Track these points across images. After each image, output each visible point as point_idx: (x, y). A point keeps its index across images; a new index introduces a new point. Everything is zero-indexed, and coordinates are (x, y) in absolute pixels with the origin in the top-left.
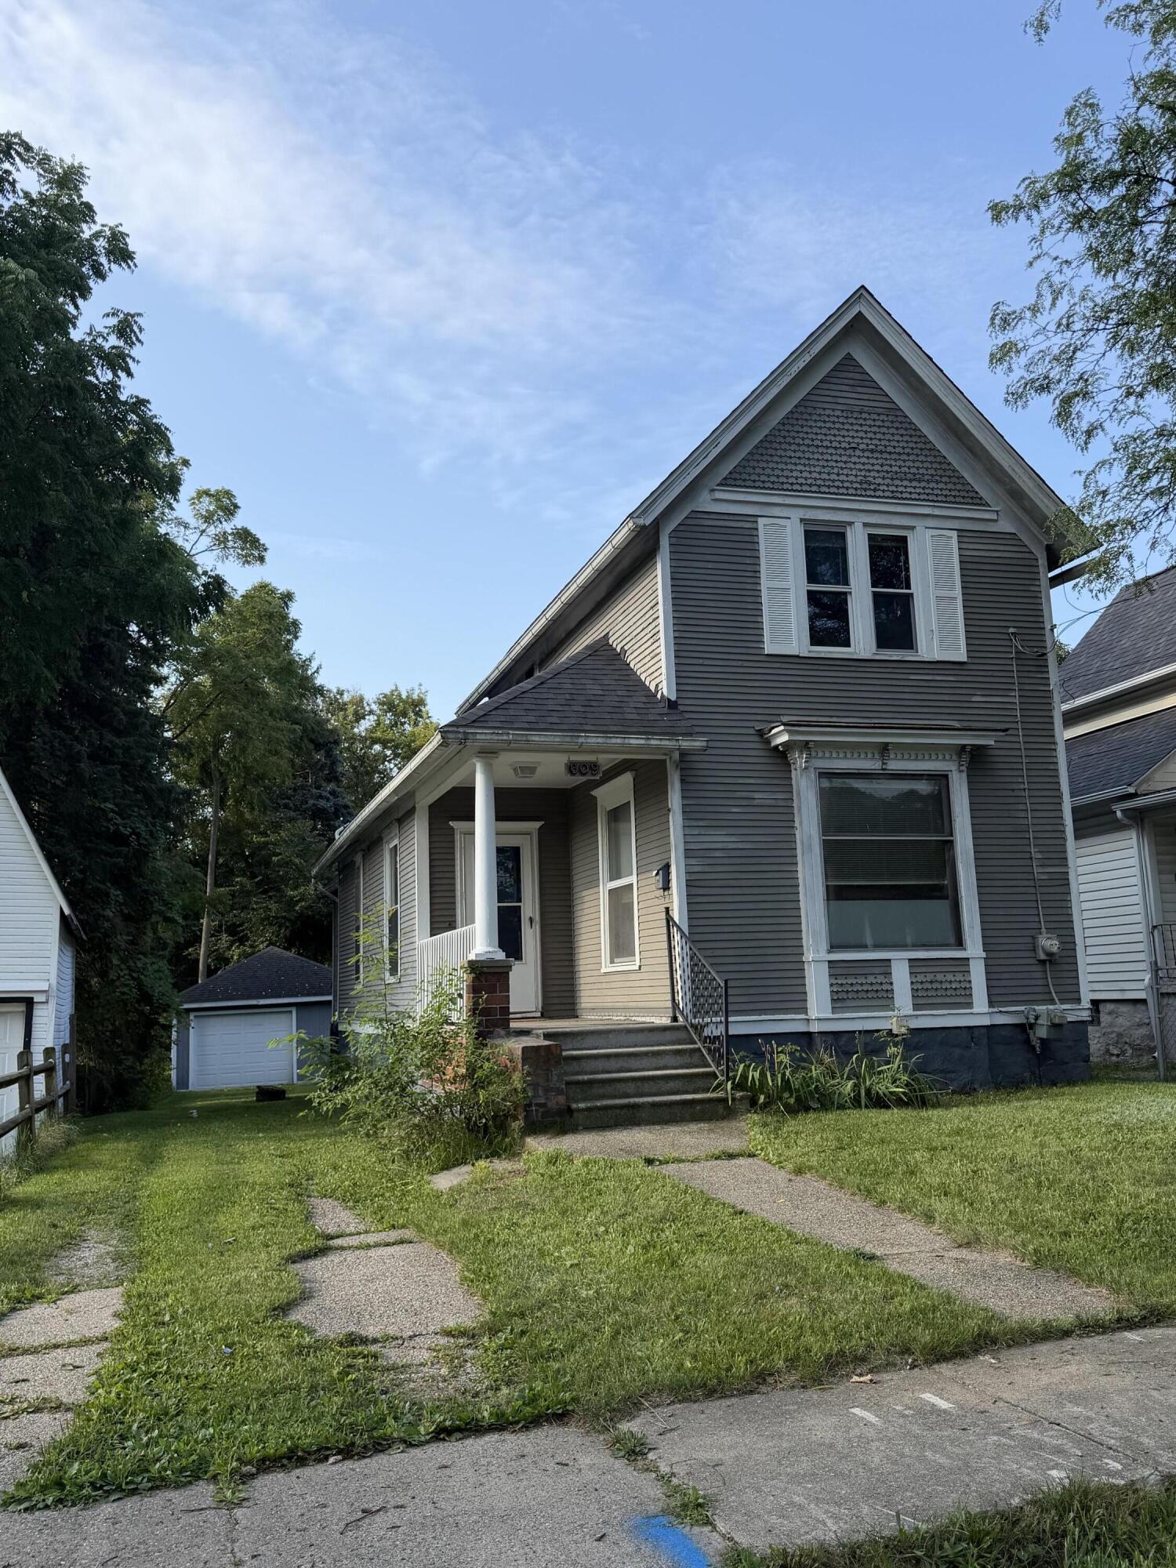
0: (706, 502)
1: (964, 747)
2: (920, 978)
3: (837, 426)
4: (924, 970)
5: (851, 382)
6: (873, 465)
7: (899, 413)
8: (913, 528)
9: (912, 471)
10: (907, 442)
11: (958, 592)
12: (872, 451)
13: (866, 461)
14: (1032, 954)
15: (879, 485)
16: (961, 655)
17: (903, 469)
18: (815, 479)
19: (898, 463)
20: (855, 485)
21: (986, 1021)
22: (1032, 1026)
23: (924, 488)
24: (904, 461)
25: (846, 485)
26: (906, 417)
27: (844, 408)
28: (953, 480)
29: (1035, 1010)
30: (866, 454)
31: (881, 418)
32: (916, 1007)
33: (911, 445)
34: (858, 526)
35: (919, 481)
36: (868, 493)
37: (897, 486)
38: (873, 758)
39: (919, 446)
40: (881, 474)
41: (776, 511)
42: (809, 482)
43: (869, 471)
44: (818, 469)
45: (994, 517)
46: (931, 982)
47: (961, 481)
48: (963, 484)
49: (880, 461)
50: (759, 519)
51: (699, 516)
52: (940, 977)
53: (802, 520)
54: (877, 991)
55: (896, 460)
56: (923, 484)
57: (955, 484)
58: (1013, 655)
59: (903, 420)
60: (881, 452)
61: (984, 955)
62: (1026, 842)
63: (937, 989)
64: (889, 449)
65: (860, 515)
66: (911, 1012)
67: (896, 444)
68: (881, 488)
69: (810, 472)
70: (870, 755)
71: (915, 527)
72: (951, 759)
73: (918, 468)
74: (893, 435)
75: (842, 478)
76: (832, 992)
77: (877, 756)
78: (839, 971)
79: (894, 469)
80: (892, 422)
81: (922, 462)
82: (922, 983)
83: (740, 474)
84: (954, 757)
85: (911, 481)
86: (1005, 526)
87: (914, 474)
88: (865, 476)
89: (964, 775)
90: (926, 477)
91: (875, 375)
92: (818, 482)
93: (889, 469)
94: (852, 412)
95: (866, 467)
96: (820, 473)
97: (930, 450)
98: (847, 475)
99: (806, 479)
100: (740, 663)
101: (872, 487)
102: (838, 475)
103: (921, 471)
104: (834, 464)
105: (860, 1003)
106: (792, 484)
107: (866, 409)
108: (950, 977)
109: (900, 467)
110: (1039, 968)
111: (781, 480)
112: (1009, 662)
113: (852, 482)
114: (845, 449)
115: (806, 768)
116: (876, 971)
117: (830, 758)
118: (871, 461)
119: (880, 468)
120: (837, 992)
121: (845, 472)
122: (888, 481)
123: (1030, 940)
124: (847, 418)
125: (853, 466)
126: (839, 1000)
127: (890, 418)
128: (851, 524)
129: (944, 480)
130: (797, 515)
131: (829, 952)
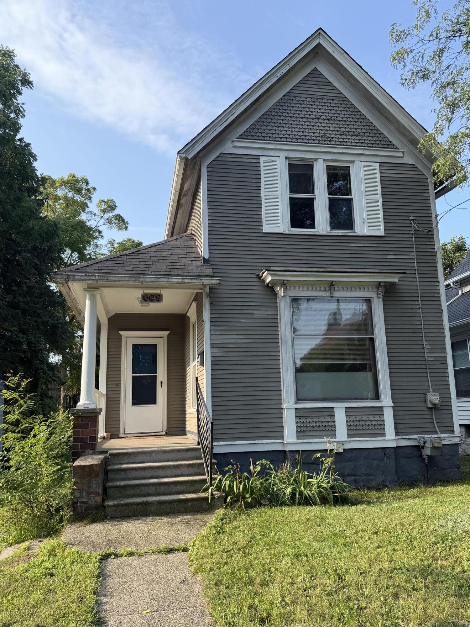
0: (229, 148)
1: (380, 283)
2: (352, 418)
3: (308, 106)
4: (355, 414)
5: (317, 83)
6: (329, 127)
7: (345, 99)
8: (353, 162)
9: (352, 130)
10: (350, 115)
11: (379, 197)
12: (329, 120)
13: (325, 125)
14: (423, 404)
15: (333, 138)
16: (381, 232)
17: (347, 130)
18: (295, 135)
19: (344, 126)
20: (318, 138)
21: (394, 445)
22: (423, 447)
23: (359, 140)
24: (348, 125)
25: (313, 138)
26: (349, 101)
27: (313, 96)
28: (377, 135)
29: (424, 438)
30: (326, 121)
31: (335, 102)
32: (350, 436)
33: (352, 116)
34: (320, 161)
35: (357, 136)
36: (326, 142)
37: (343, 139)
38: (325, 290)
39: (357, 117)
40: (334, 132)
41: (271, 153)
42: (291, 136)
43: (327, 130)
44: (296, 130)
45: (401, 155)
46: (359, 421)
47: (382, 136)
48: (383, 137)
49: (333, 125)
50: (261, 157)
51: (225, 155)
52: (365, 418)
53: (286, 158)
54: (325, 426)
55: (343, 125)
56: (359, 138)
57: (378, 137)
58: (413, 232)
59: (348, 103)
60: (334, 120)
61: (392, 405)
62: (421, 338)
63: (362, 425)
64: (339, 119)
65: (322, 154)
66: (346, 439)
67: (343, 116)
68: (334, 140)
69: (292, 131)
70: (323, 289)
71: (354, 161)
72: (372, 291)
73: (356, 129)
74: (341, 111)
75: (310, 134)
76: (297, 427)
77: (327, 289)
78: (302, 414)
79: (342, 129)
80: (341, 104)
81: (359, 125)
82: (353, 421)
83: (250, 132)
84: (375, 289)
85: (352, 136)
86: (408, 160)
87: (354, 132)
88: (324, 133)
89: (381, 300)
90: (361, 134)
91: (331, 79)
92: (297, 137)
93: (339, 129)
94: (317, 99)
95: (326, 128)
96: (297, 132)
97: (363, 119)
98: (314, 133)
99: (289, 135)
100: (248, 238)
101: (329, 139)
102: (309, 133)
103: (358, 131)
104: (306, 127)
105: (315, 433)
106: (281, 138)
107: (325, 97)
108: (371, 418)
109: (345, 128)
110: (428, 412)
111: (275, 136)
112: (410, 236)
113: (316, 137)
114: (313, 119)
115: (284, 296)
116: (326, 414)
117: (299, 290)
118: (328, 125)
119: (334, 129)
120: (300, 427)
121: (313, 131)
122: (337, 136)
123: (422, 396)
124: (314, 102)
125: (317, 128)
126: (301, 432)
127: (340, 102)
128: (316, 160)
129: (371, 135)
130: (283, 155)
131: (296, 403)
